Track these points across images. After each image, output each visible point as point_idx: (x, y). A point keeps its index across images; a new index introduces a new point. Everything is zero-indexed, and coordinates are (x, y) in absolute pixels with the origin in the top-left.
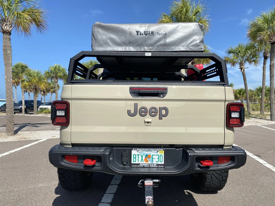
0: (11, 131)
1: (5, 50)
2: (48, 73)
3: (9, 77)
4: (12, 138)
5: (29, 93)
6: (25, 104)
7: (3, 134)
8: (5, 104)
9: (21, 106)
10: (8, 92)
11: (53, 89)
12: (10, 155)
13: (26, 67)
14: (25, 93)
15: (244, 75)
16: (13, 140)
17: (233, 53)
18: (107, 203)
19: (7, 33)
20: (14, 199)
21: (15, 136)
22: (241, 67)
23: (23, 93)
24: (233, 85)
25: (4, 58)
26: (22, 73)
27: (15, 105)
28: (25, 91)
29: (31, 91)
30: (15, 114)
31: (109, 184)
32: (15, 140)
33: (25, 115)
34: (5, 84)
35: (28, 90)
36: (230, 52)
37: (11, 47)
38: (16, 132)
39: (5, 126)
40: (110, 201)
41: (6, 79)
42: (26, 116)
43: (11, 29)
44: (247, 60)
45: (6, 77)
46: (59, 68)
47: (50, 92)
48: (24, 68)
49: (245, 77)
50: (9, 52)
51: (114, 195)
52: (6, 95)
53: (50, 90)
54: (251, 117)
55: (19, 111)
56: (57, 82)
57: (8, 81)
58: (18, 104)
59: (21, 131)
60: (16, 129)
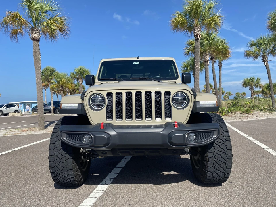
0: (42, 125)
1: (35, 55)
2: (73, 74)
3: (39, 78)
4: (43, 132)
5: (57, 95)
6: (54, 105)
7: (36, 128)
8: (37, 106)
9: (50, 107)
10: (39, 91)
11: (79, 90)
12: (42, 142)
13: (54, 71)
14: (54, 94)
15: (267, 67)
16: (44, 133)
17: (255, 45)
18: (116, 173)
19: (36, 40)
20: (45, 170)
21: (45, 130)
22: (264, 60)
23: (51, 95)
24: (260, 79)
25: (35, 62)
26: (50, 76)
27: (45, 106)
28: (53, 93)
29: (59, 94)
30: (45, 114)
31: (120, 162)
32: (46, 133)
33: (54, 114)
34: (36, 85)
35: (56, 92)
36: (251, 45)
37: (40, 52)
38: (46, 127)
39: (37, 123)
40: (119, 172)
41: (37, 80)
42: (55, 116)
43: (39, 36)
44: (271, 52)
45: (36, 78)
46: (83, 70)
47: (76, 93)
48: (52, 71)
49: (269, 70)
50: (38, 56)
51: (122, 168)
52: (37, 94)
53: (76, 91)
54: (274, 111)
55: (48, 112)
56: (82, 83)
57: (38, 82)
58: (48, 105)
59: (50, 127)
60: (45, 125)
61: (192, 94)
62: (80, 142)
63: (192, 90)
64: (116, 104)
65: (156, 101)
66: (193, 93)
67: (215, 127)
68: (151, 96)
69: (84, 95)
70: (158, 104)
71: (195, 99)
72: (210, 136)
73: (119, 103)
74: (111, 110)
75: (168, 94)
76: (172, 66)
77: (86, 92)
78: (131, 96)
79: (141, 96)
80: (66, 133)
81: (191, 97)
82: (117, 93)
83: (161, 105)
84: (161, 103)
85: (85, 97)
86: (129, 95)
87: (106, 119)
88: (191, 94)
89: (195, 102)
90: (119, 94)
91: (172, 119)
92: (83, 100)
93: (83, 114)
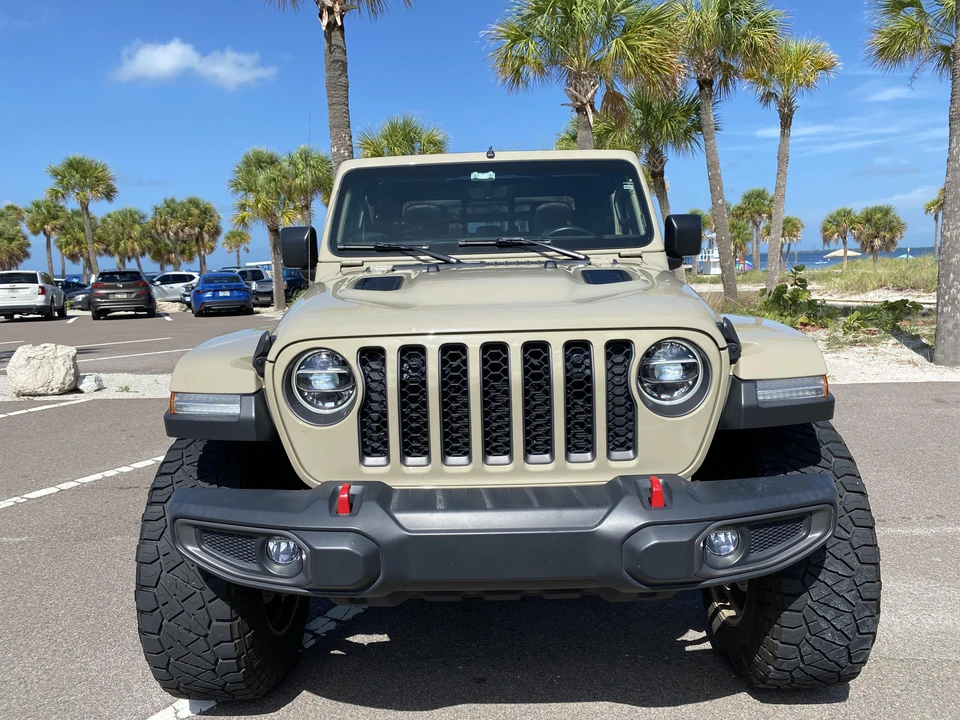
61: (723, 349)
62: (255, 567)
63: (720, 327)
64: (402, 395)
65: (568, 380)
66: (727, 340)
67: (820, 495)
68: (547, 360)
69: (266, 354)
70: (579, 396)
71: (736, 369)
72: (795, 532)
73: (413, 390)
74: (379, 419)
75: (619, 349)
76: (625, 187)
77: (272, 341)
78: (465, 362)
79: (506, 361)
80: (196, 526)
81: (718, 360)
82: (405, 351)
83: (590, 400)
84: (590, 390)
85: (268, 367)
86: (454, 358)
87: (362, 460)
88: (720, 349)
89: (735, 381)
90: (412, 354)
91: (636, 453)
92: (261, 374)
93: (265, 437)
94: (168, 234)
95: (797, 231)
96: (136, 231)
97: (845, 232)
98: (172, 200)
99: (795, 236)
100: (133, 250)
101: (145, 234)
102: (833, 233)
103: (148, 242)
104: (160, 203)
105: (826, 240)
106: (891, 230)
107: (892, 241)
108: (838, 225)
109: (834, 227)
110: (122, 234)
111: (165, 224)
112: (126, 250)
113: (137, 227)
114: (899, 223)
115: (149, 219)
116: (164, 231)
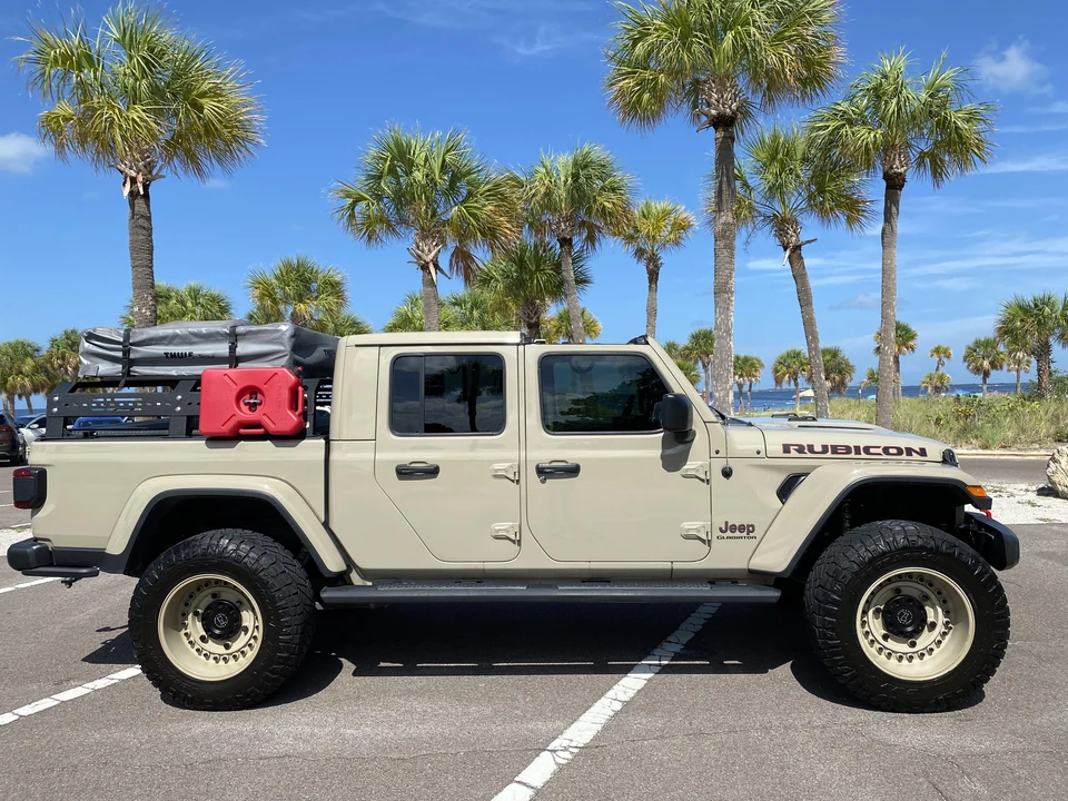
94: (66, 370)
95: (756, 371)
96: (28, 366)
97: (795, 373)
98: (74, 332)
99: (754, 376)
100: (23, 386)
101: (38, 369)
102: (784, 375)
103: (42, 377)
104: (58, 333)
105: (778, 381)
106: (840, 372)
107: (842, 383)
108: (788, 367)
109: (784, 368)
110: (10, 369)
111: (63, 358)
112: (14, 387)
113: (29, 360)
114: (847, 364)
115: (44, 352)
116: (61, 366)
